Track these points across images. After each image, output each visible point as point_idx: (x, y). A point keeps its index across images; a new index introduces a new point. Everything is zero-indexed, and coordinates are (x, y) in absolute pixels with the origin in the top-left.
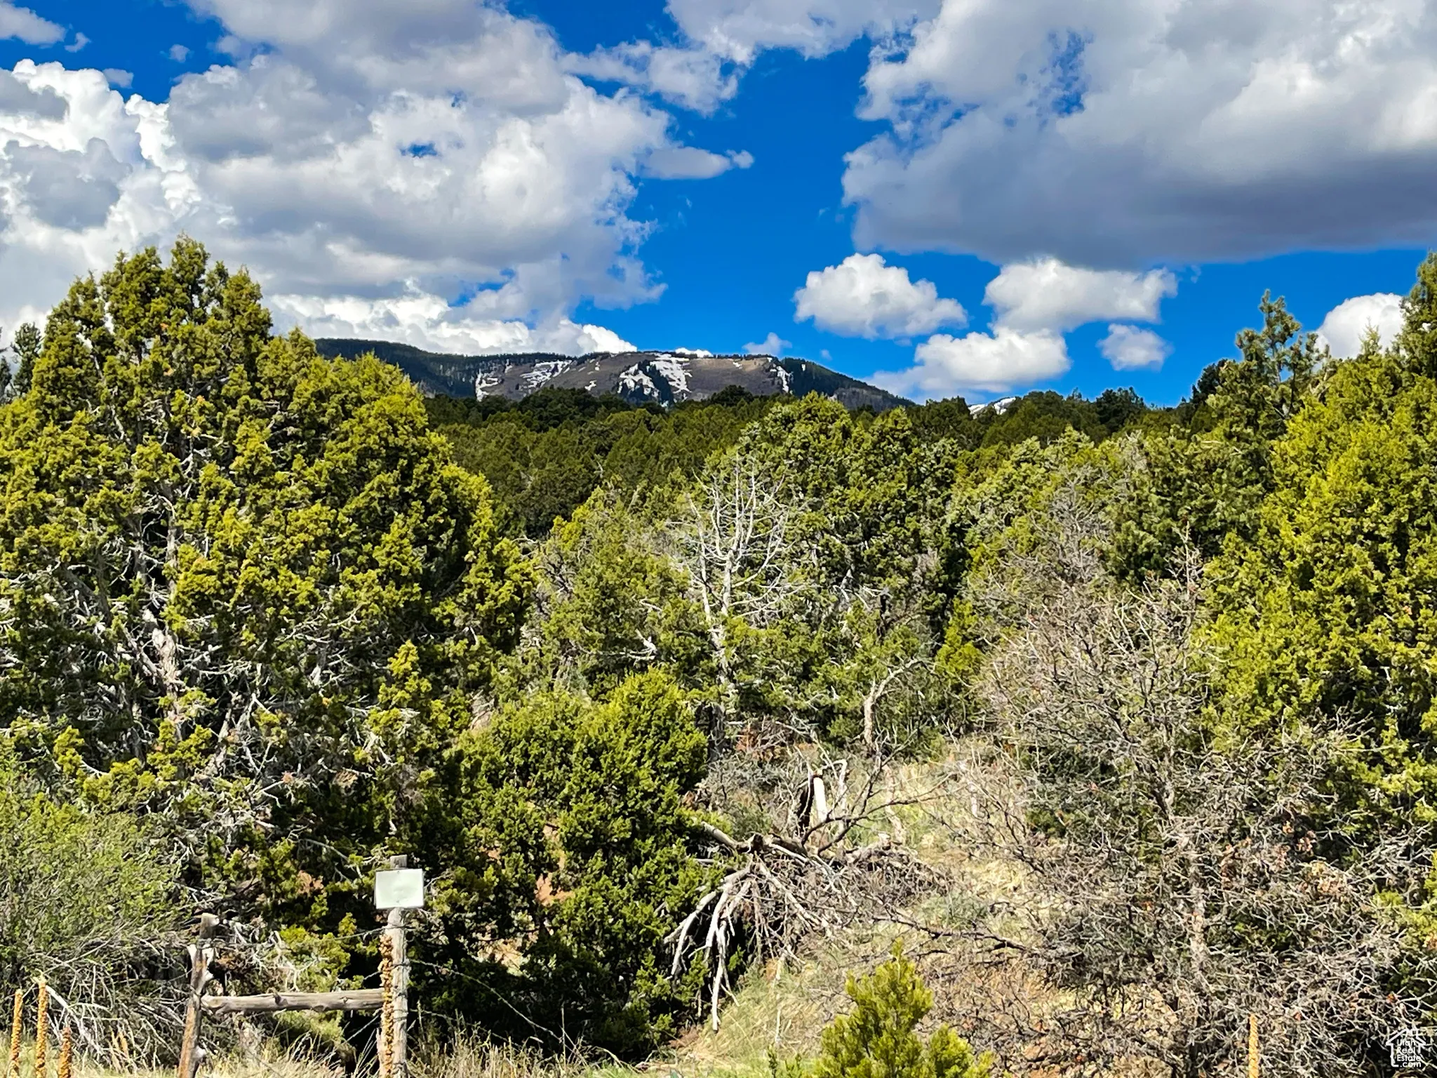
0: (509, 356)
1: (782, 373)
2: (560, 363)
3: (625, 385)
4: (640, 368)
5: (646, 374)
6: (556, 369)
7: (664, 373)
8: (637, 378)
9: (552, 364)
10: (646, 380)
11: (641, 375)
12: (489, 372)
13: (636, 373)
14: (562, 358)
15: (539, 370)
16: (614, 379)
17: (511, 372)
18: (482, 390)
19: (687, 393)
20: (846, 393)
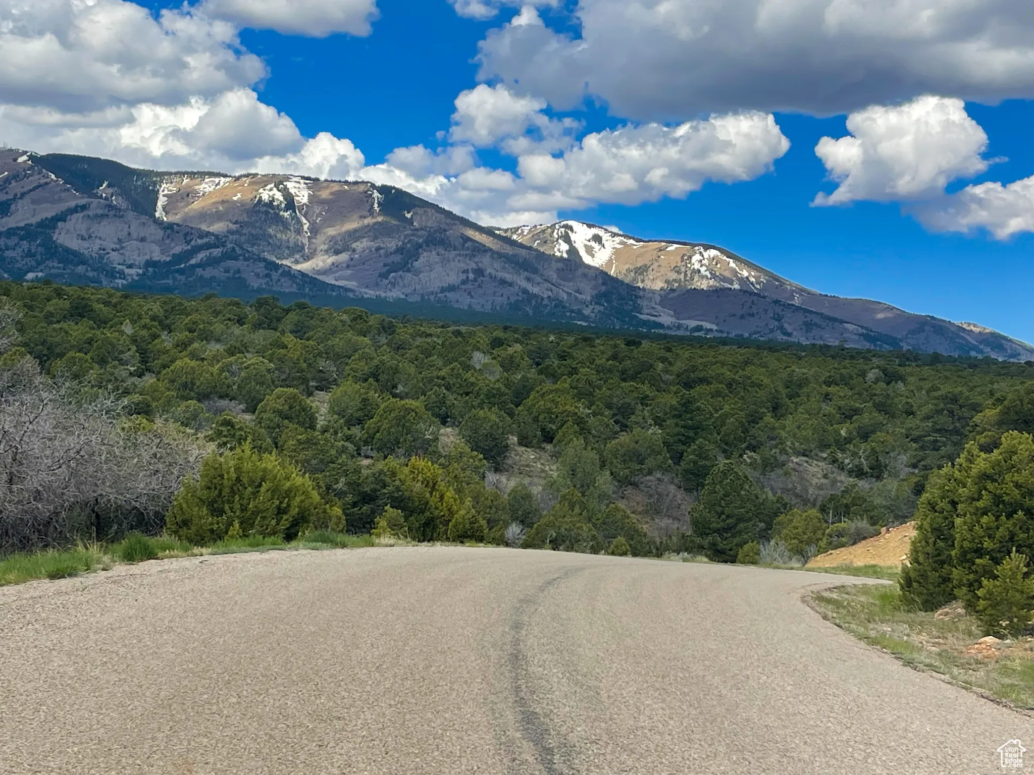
0: (187, 173)
1: (376, 194)
2: (222, 178)
3: (261, 197)
4: (274, 186)
5: (279, 190)
6: (218, 184)
7: (292, 191)
8: (271, 193)
9: (217, 180)
10: (279, 196)
11: (275, 190)
12: (171, 183)
13: (271, 190)
14: (224, 176)
15: (207, 183)
16: (255, 193)
17: (187, 184)
18: (164, 196)
19: (307, 206)
20: (420, 211)
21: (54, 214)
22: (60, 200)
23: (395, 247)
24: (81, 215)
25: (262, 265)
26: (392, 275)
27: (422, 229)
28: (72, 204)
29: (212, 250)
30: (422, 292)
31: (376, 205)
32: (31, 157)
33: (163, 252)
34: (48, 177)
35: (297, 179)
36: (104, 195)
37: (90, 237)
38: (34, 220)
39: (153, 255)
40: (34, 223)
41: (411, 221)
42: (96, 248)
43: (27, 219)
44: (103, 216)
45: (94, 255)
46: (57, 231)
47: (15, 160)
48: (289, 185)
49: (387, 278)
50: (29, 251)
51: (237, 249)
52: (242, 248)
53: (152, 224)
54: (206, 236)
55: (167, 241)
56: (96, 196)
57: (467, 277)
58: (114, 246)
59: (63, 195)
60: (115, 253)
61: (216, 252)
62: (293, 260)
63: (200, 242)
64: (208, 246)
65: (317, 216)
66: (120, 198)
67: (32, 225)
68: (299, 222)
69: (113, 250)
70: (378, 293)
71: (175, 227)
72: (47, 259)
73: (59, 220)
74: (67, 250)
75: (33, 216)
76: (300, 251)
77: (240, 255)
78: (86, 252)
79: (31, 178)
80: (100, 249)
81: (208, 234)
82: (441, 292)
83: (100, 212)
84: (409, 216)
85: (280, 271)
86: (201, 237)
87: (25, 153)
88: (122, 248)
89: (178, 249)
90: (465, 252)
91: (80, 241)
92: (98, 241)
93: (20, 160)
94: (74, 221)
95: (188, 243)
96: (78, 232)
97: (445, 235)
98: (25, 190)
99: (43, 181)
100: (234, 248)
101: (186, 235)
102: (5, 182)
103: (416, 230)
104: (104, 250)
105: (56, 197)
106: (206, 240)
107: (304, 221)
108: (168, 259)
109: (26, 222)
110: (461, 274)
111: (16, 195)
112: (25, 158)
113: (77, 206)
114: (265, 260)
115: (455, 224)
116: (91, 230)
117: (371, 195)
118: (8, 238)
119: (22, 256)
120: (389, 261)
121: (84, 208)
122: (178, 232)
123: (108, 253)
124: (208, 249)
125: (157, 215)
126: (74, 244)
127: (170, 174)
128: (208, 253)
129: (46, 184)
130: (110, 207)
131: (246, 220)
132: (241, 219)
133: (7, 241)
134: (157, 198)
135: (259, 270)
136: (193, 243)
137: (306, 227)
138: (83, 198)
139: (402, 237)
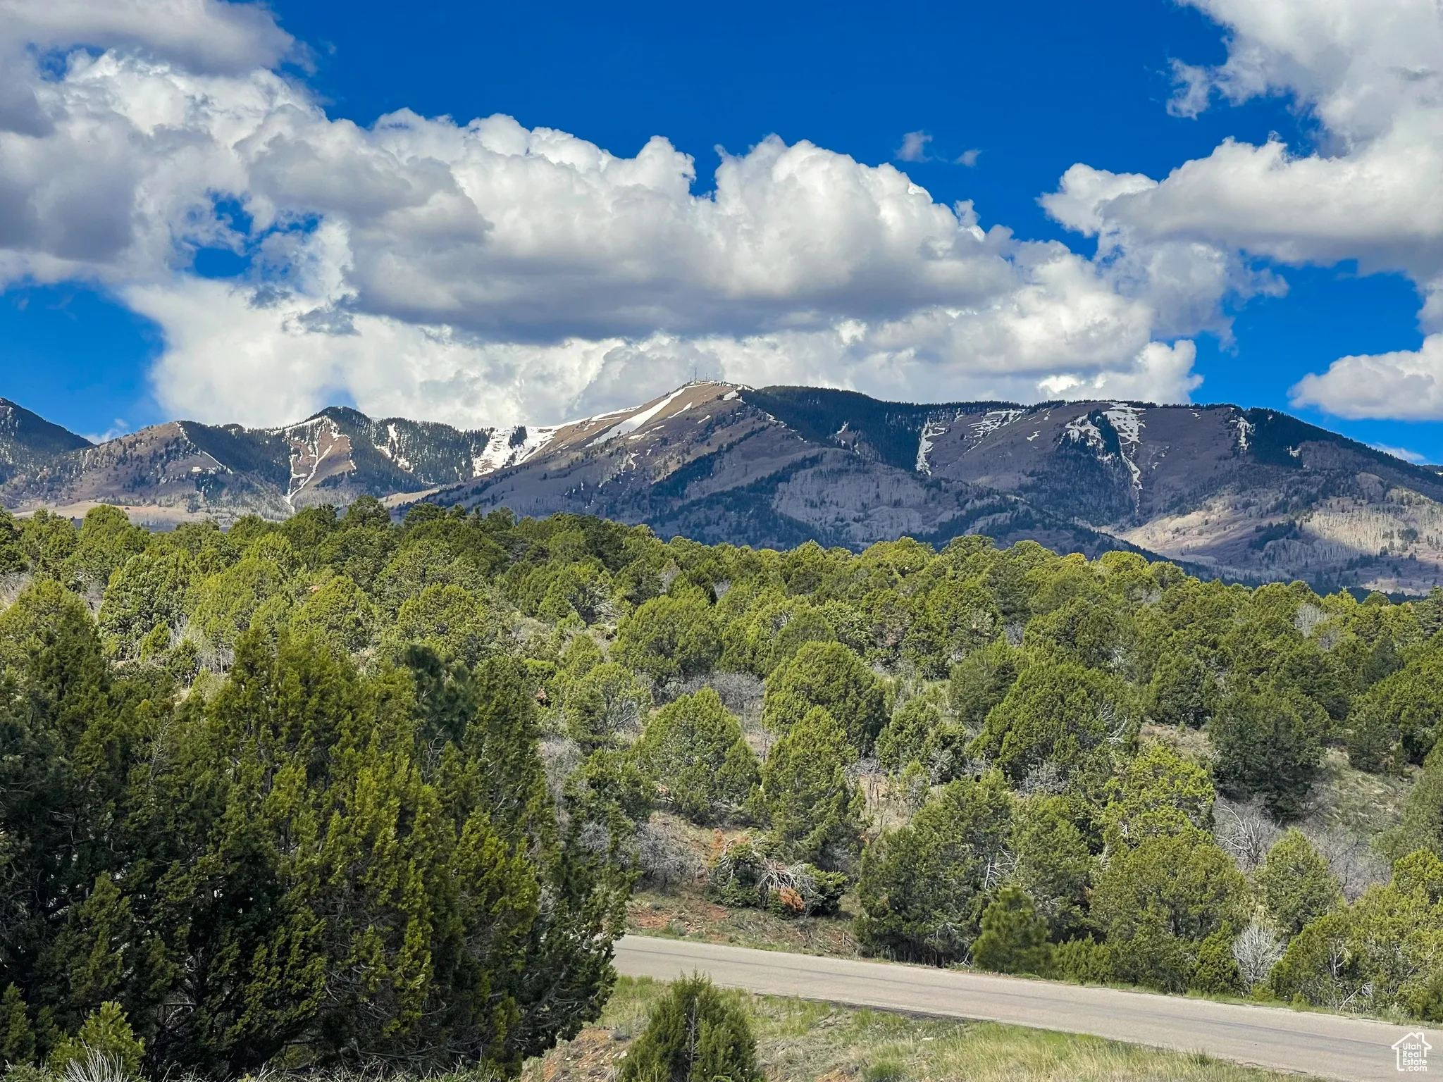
0: (960, 405)
1: (1243, 423)
2: (1012, 412)
3: (1068, 435)
4: (1089, 418)
5: (1094, 424)
6: (1007, 417)
7: (1115, 424)
8: (1083, 429)
9: (1004, 413)
10: (1094, 431)
11: (1089, 425)
12: (939, 421)
13: (1083, 423)
14: (1016, 407)
15: (989, 418)
16: (1058, 430)
17: (960, 421)
18: (928, 439)
19: (1137, 445)
20: (1313, 446)
21: (773, 472)
22: (783, 452)
23: (1273, 502)
24: (810, 471)
25: (1070, 534)
26: (1269, 543)
27: (1315, 472)
28: (798, 456)
29: (997, 515)
30: (1317, 568)
31: (1243, 440)
32: (742, 393)
33: (925, 520)
34: (765, 420)
35: (1122, 406)
36: (843, 442)
37: (823, 502)
38: (745, 482)
39: (912, 525)
40: (745, 485)
41: (1298, 463)
42: (831, 518)
43: (737, 480)
44: (841, 472)
45: (828, 529)
46: (777, 496)
47: (721, 397)
48: (1110, 415)
49: (1262, 550)
50: (739, 524)
51: (1033, 512)
52: (1040, 511)
53: (910, 480)
54: (988, 494)
55: (931, 505)
56: (832, 444)
57: (1392, 544)
58: (856, 514)
59: (786, 444)
60: (858, 525)
61: (1003, 518)
62: (1118, 526)
63: (978, 503)
64: (990, 510)
65: (1153, 461)
66: (866, 445)
67: (743, 488)
68: (1126, 469)
69: (855, 520)
70: (1247, 572)
71: (943, 484)
72: (762, 536)
73: (780, 480)
74: (790, 522)
75: (745, 475)
76: (1128, 513)
77: (1038, 521)
78: (817, 524)
79: (741, 423)
80: (837, 519)
81: (990, 492)
82: (1348, 569)
83: (838, 466)
84: (1295, 453)
85: (1097, 543)
86: (980, 497)
87: (734, 387)
88: (868, 516)
89: (946, 516)
90: (1386, 506)
91: (808, 509)
92: (834, 508)
93: (727, 398)
94: (800, 481)
95: (962, 506)
96: (807, 496)
97: (1354, 480)
98: (734, 439)
99: (759, 425)
100: (1028, 512)
101: (959, 494)
102: (707, 430)
103: (1306, 474)
104: (842, 520)
105: (776, 447)
106: (986, 501)
107: (1134, 468)
108: (932, 531)
109: (735, 485)
110: (1380, 540)
111: (721, 446)
112: (734, 394)
113: (805, 459)
114: (1074, 528)
115: (1369, 464)
116: (825, 493)
117: (1235, 425)
118: (710, 508)
119: (728, 534)
120: (1265, 523)
121: (814, 461)
122: (947, 491)
123: (848, 525)
124: (990, 514)
125: (918, 467)
126: (799, 513)
127: (936, 407)
128: (990, 519)
129: (763, 429)
130: (851, 458)
131: (1046, 469)
132: (1039, 469)
133: (708, 512)
134: (917, 444)
135: (1065, 543)
136: (968, 506)
137: (1135, 477)
138: (813, 447)
139: (1285, 486)
